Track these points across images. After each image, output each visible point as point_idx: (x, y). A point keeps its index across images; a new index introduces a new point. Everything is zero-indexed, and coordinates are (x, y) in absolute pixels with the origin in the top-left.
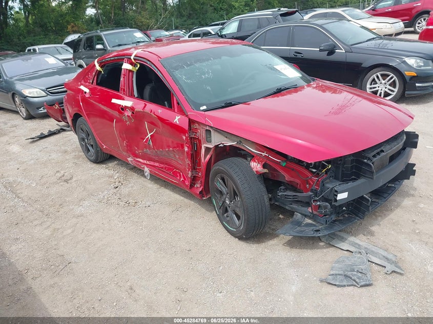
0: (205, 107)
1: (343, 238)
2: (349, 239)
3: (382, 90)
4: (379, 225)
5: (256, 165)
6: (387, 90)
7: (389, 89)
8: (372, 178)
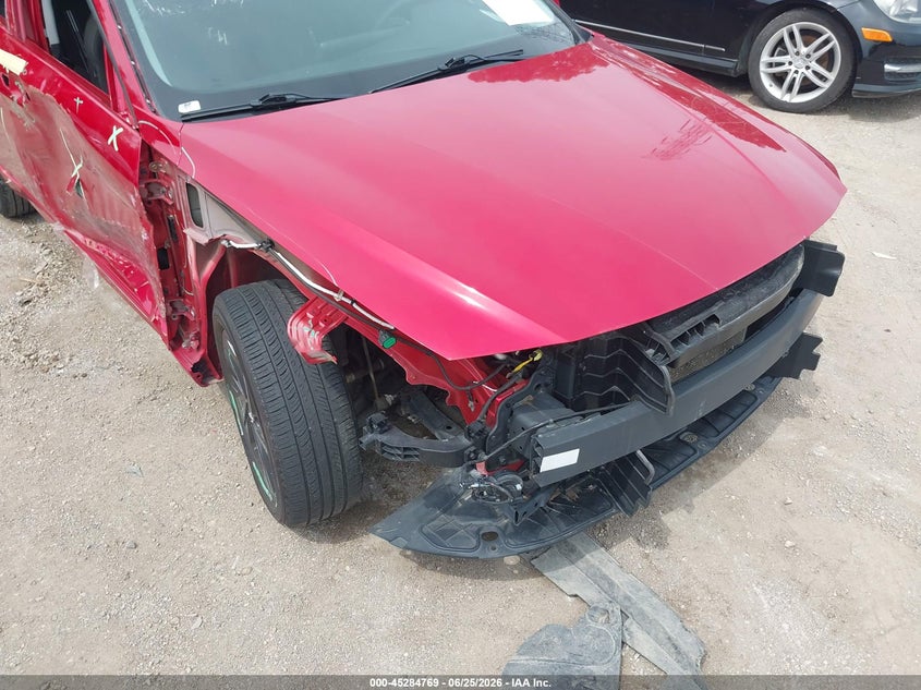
0: (194, 106)
1: (573, 550)
2: (588, 556)
3: (796, 72)
4: (689, 507)
5: (307, 330)
6: (809, 74)
7: (815, 73)
8: (665, 409)
